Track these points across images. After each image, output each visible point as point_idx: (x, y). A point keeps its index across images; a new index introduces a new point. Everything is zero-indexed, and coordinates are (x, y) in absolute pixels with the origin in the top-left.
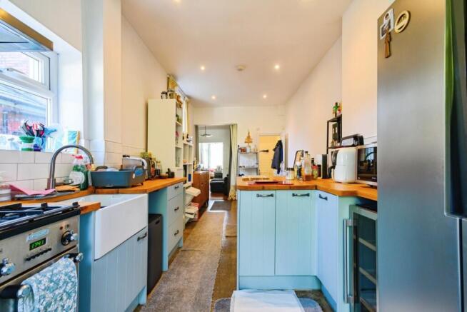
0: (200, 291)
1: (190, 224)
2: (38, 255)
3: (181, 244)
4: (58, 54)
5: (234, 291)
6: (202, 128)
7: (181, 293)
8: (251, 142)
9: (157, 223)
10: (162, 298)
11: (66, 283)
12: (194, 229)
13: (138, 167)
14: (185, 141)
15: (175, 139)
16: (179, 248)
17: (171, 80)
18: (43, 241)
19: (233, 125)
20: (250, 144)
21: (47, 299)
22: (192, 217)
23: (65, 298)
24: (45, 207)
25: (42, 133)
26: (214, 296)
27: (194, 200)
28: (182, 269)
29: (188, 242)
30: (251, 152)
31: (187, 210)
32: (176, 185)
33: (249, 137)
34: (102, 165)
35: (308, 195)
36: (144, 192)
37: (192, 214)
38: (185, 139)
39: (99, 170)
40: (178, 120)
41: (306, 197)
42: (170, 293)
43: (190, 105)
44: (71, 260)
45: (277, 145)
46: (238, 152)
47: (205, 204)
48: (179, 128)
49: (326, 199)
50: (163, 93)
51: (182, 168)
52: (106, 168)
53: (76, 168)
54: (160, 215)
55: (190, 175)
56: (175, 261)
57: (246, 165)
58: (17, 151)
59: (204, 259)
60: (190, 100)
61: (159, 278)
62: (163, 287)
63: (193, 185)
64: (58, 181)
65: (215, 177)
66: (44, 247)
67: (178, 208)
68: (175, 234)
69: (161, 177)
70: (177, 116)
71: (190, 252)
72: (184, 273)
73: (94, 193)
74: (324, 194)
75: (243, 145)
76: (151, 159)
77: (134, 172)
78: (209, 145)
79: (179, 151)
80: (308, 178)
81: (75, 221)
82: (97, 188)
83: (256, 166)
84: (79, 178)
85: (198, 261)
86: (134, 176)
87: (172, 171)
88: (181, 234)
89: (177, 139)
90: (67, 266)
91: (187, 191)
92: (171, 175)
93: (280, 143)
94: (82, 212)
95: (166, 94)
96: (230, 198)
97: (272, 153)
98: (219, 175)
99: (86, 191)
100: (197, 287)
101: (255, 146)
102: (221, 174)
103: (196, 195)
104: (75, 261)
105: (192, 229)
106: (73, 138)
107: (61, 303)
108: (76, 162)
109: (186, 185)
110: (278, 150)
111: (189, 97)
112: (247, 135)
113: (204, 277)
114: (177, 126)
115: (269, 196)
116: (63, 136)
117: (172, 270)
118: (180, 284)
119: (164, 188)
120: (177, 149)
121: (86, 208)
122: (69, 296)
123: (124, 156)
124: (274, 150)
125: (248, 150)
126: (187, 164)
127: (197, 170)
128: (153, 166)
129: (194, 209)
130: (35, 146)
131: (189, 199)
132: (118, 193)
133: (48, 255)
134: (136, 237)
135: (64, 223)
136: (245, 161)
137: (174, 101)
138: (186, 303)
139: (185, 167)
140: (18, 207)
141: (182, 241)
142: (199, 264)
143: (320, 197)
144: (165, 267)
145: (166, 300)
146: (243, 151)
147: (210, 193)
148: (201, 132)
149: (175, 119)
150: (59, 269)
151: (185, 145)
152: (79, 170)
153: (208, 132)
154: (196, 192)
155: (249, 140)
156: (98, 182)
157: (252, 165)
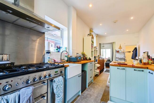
0: (97, 97)
1: (96, 76)
2: (56, 74)
3: (93, 81)
4: (63, 29)
5: (108, 101)
6: (102, 44)
7: (91, 96)
8: (121, 48)
9: (85, 73)
10: (85, 95)
11: (61, 82)
12: (98, 77)
13: (79, 57)
14: (95, 49)
15: (91, 48)
16: (92, 82)
17: (91, 30)
18: (57, 72)
19: (113, 43)
21: (57, 84)
22: (97, 73)
23: (61, 85)
24: (58, 65)
25: (60, 48)
26: (101, 100)
27: (98, 68)
28: (92, 89)
29: (95, 81)
30: (121, 52)
31: (95, 71)
32: (91, 63)
34: (71, 56)
35: (143, 71)
36: (81, 63)
37: (97, 72)
38: (95, 48)
39: (71, 57)
40: (92, 42)
41: (142, 72)
42: (88, 94)
43: (97, 37)
44: (62, 77)
45: (134, 49)
46: (116, 52)
47: (102, 70)
48: (93, 45)
49: (152, 73)
50: (88, 35)
51: (94, 57)
52: (72, 56)
53: (66, 56)
54: (86, 71)
55: (97, 60)
56: (90, 86)
57: (119, 57)
58: (55, 52)
59: (100, 88)
60: (97, 35)
61: (85, 89)
62: (86, 92)
63: (98, 63)
64: (62, 59)
65: (108, 61)
66: (57, 73)
67: (91, 70)
68: (91, 78)
69: (87, 60)
70: (92, 41)
71: (95, 84)
72: (93, 90)
73: (69, 63)
74: (151, 72)
75: (118, 50)
76: (84, 54)
77: (78, 58)
78: (106, 50)
79: (93, 52)
80: (145, 64)
81: (63, 68)
82: (70, 61)
83: (124, 58)
84: (66, 59)
85: (98, 88)
86: (78, 59)
87: (90, 58)
88: (92, 78)
89: (92, 48)
90: (61, 78)
91: (95, 65)
92: (90, 59)
93: (136, 49)
94: (65, 67)
95: (89, 35)
97: (132, 53)
99: (67, 62)
100: (96, 95)
101: (123, 50)
102: (110, 60)
103: (98, 66)
104: (63, 78)
105: (97, 77)
106: (66, 49)
107: (60, 86)
108: (66, 55)
109: (95, 63)
110: (135, 51)
111: (97, 34)
112: (120, 46)
113: (99, 93)
114: (92, 44)
115: (123, 69)
116: (64, 48)
117: (89, 88)
118: (91, 93)
119: (87, 63)
120: (92, 51)
121: (66, 66)
122: (62, 85)
123: (77, 53)
124: (133, 51)
125: (120, 52)
126: (96, 56)
127: (99, 58)
128: (85, 56)
129: (98, 71)
130: (58, 51)
131: (96, 68)
132: (74, 63)
133: (58, 75)
134: (78, 76)
135: (61, 68)
136: (118, 55)
137: (91, 36)
138: (92, 99)
139: (95, 57)
140: (54, 64)
141: (93, 80)
142: (98, 89)
143: (149, 72)
144: (87, 87)
145: (86, 96)
146: (118, 52)
147: (105, 66)
148: (102, 46)
149: (91, 42)
150: (60, 78)
151: (95, 50)
152: (66, 57)
153: (105, 45)
154: (98, 65)
156: (70, 60)
157: (122, 57)
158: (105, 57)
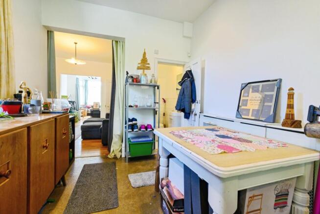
8: (148, 68)
19: (117, 42)
20: (146, 71)
30: (146, 84)
33: (144, 60)
45: (185, 76)
46: (127, 81)
57: (140, 104)
75: (134, 72)
83: (154, 106)
93: (189, 75)
96: (111, 156)
98: (95, 113)
101: (153, 76)
110: (188, 83)
112: (141, 57)
124: (181, 84)
136: (136, 97)
146: (135, 81)
155: (144, 64)
157: (149, 104)
158: (86, 103)
